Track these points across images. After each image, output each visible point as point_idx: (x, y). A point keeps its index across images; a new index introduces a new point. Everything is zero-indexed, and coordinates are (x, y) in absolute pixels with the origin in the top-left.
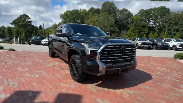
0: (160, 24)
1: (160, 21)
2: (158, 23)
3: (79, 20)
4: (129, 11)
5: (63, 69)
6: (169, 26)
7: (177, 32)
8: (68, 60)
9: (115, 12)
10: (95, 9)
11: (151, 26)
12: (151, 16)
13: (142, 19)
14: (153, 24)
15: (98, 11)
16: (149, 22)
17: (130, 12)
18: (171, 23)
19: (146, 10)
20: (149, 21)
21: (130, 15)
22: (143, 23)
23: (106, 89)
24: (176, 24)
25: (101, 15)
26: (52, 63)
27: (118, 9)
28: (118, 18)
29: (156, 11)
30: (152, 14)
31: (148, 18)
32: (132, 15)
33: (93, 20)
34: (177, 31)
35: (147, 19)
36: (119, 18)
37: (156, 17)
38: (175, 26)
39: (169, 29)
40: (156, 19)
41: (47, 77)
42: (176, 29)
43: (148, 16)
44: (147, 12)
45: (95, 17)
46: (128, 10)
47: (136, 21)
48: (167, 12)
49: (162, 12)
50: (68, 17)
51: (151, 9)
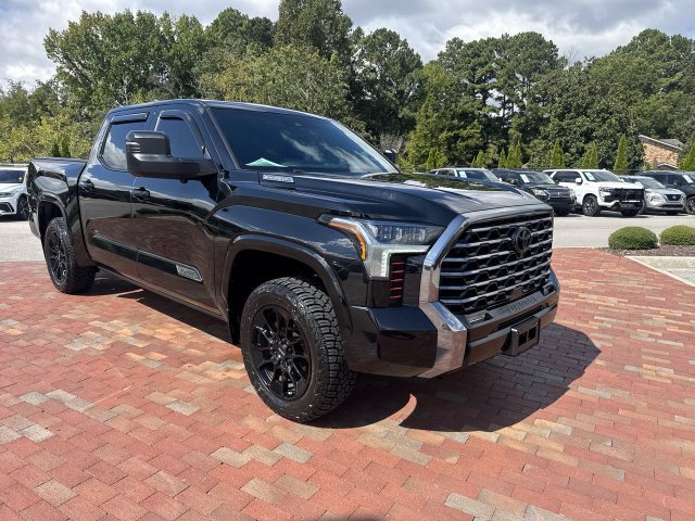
0: (523, 107)
1: (524, 96)
2: (518, 101)
3: (161, 71)
4: (405, 43)
5: (181, 359)
6: (561, 117)
7: (586, 142)
8: (221, 312)
9: (343, 45)
10: (245, 18)
11: (494, 115)
12: (492, 74)
13: (459, 81)
14: (498, 104)
15: (261, 33)
16: (485, 98)
17: (410, 46)
18: (567, 109)
19: (471, 46)
20: (486, 95)
21: (409, 62)
22: (464, 103)
23: (460, 437)
24: (582, 111)
25: (279, 52)
26: (95, 329)
27: (359, 31)
28: (359, 71)
29: (507, 53)
30: (494, 65)
31: (480, 81)
32: (419, 65)
33: (242, 76)
34: (588, 136)
35: (478, 83)
36: (364, 72)
37: (511, 76)
38: (580, 119)
39: (562, 131)
40: (508, 86)
41: (111, 424)
42: (585, 129)
43: (480, 72)
44: (476, 55)
45: (253, 64)
46: (402, 39)
47: (436, 90)
48: (546, 57)
49: (530, 56)
50: (97, 50)
51: (491, 41)
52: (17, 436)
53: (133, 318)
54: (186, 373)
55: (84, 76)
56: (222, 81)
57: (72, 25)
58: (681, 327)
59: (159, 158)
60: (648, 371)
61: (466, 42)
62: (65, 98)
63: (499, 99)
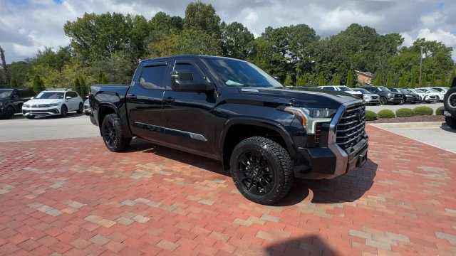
0: (302, 58)
1: (302, 53)
2: (299, 55)
3: (126, 42)
4: (246, 29)
6: (321, 62)
7: (333, 74)
9: (216, 29)
10: (168, 16)
11: (288, 62)
12: (287, 43)
13: (272, 46)
14: (290, 57)
15: (177, 24)
17: (249, 30)
18: (323, 59)
19: (276, 30)
20: (285, 53)
21: (248, 37)
22: (274, 56)
24: (330, 59)
25: (185, 31)
27: (224, 23)
28: (225, 42)
29: (293, 33)
30: (288, 39)
31: (281, 46)
32: (253, 39)
34: (333, 71)
36: (227, 42)
37: (295, 44)
38: (329, 63)
39: (321, 69)
40: (294, 49)
42: (332, 68)
43: (281, 42)
44: (279, 34)
46: (244, 27)
47: (262, 50)
48: (310, 35)
49: (304, 35)
50: (92, 31)
51: (286, 28)
52: (131, 221)
53: (156, 162)
54: (198, 185)
55: (85, 45)
56: (159, 46)
57: (79, 19)
58: (406, 153)
59: (188, 83)
60: (403, 172)
61: (274, 28)
62: (75, 55)
63: (290, 54)
